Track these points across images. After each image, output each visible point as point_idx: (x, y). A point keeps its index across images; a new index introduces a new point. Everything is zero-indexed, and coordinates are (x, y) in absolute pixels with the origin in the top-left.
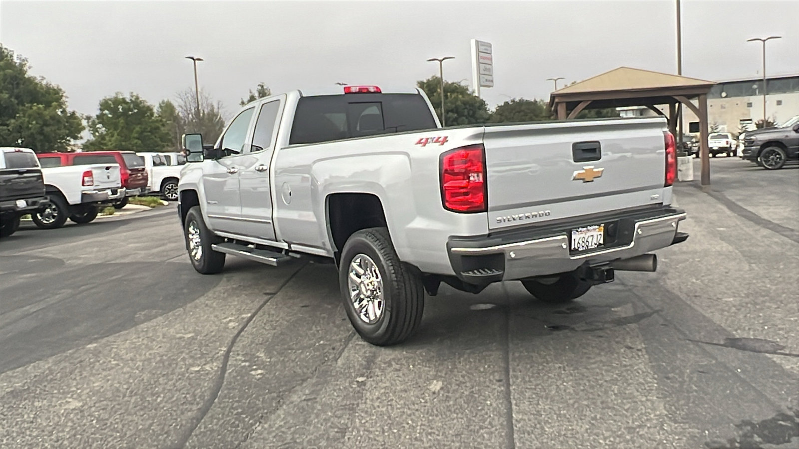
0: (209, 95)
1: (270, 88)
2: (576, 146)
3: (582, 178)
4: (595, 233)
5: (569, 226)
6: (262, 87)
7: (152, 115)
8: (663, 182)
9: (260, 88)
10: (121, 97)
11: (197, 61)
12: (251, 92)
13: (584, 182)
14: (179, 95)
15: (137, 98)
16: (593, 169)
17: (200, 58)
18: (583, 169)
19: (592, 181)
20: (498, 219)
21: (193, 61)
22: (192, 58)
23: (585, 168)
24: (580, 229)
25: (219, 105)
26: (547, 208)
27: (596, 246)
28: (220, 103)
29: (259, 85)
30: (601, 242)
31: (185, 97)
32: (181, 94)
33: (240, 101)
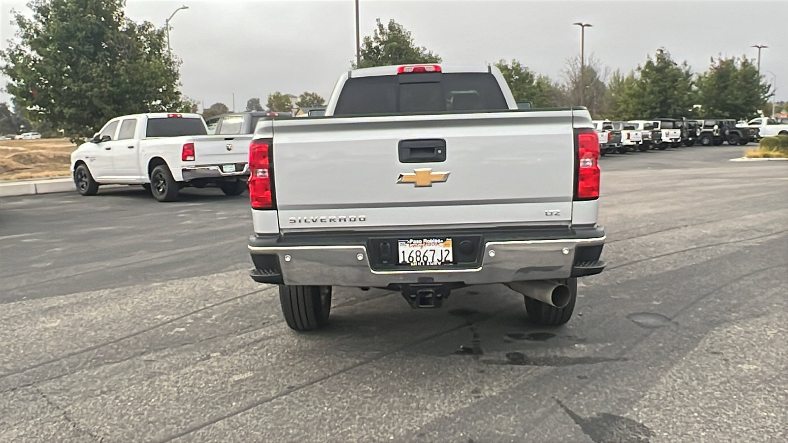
0: (598, 60)
1: (670, 53)
2: (402, 144)
3: (412, 181)
4: (437, 249)
5: (394, 236)
6: (662, 51)
7: (532, 81)
8: (572, 195)
9: (659, 52)
10: (504, 64)
11: (585, 27)
12: (648, 57)
13: (415, 187)
14: (569, 61)
15: (518, 65)
16: (430, 172)
17: (590, 24)
18: (415, 172)
19: (431, 186)
20: (291, 218)
21: (581, 27)
22: (581, 24)
23: (416, 170)
24: (411, 241)
25: (606, 71)
26: (362, 213)
27: (440, 263)
28: (608, 70)
29: (658, 50)
30: (450, 258)
31: (575, 63)
32: (571, 61)
33: (637, 66)
